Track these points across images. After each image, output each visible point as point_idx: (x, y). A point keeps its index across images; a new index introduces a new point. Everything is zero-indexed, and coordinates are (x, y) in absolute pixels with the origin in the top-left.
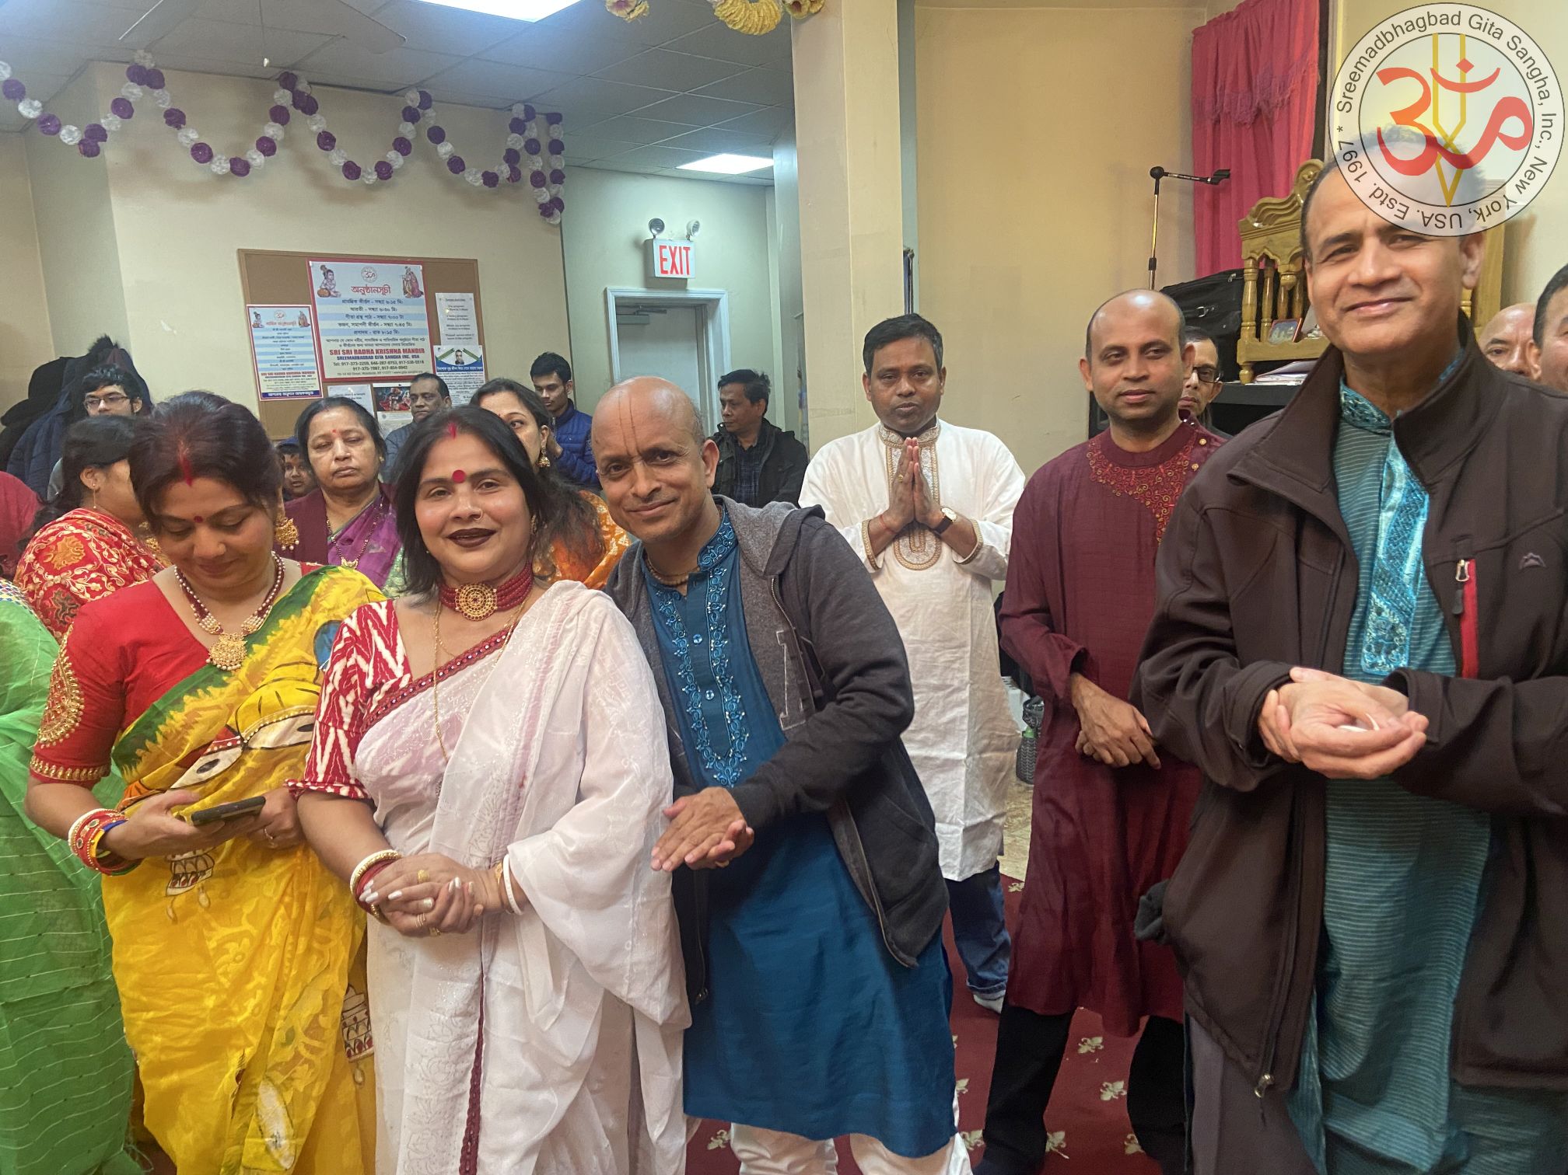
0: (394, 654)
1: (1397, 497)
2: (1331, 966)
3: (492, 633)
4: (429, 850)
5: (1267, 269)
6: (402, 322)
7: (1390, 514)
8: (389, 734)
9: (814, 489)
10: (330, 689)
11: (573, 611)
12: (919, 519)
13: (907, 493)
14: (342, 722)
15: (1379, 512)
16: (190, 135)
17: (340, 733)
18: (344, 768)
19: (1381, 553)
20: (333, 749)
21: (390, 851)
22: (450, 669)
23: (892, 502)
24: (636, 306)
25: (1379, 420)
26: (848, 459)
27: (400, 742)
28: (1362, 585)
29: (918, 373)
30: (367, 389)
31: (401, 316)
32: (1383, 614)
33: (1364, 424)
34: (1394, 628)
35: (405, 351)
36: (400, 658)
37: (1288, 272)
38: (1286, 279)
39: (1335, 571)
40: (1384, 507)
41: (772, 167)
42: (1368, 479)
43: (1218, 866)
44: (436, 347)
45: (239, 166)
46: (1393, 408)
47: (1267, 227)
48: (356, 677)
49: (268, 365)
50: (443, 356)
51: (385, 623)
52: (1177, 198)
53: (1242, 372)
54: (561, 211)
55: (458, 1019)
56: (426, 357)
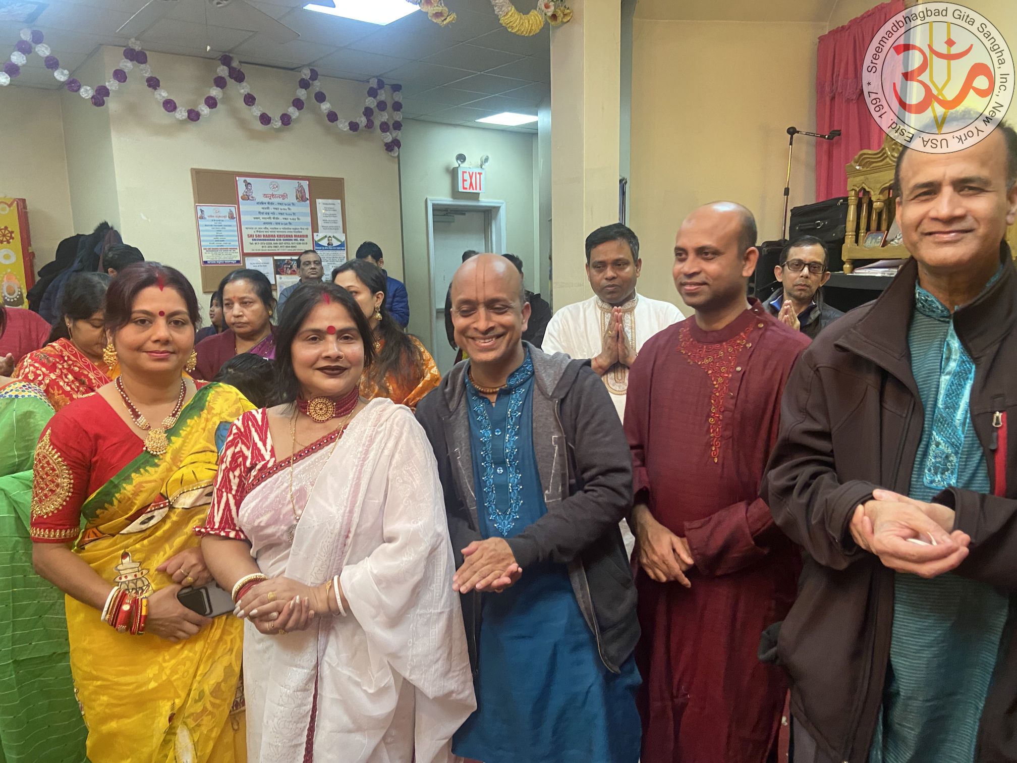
0: (265, 445)
1: (953, 365)
2: (894, 688)
3: (329, 432)
4: (286, 575)
5: (864, 198)
6: (294, 217)
7: (948, 377)
8: (260, 498)
9: (552, 339)
10: (223, 466)
11: (383, 419)
12: (621, 361)
13: (614, 344)
14: (231, 489)
15: (940, 375)
16: (163, 94)
17: (230, 496)
18: (232, 519)
19: (940, 404)
20: (225, 507)
21: (260, 574)
22: (301, 456)
23: (603, 349)
24: (446, 210)
25: (942, 311)
26: (575, 319)
27: (267, 503)
28: (926, 426)
29: (618, 264)
30: (270, 260)
31: (294, 214)
32: (940, 447)
33: (930, 314)
34: (947, 457)
35: (295, 236)
36: (269, 447)
37: (878, 200)
38: (877, 205)
39: (907, 415)
40: (943, 373)
41: (536, 123)
42: (932, 353)
43: (817, 615)
44: (315, 234)
45: (193, 114)
46: (953, 303)
47: (865, 169)
48: (241, 459)
49: (208, 243)
50: (320, 240)
51: (260, 423)
52: (804, 148)
53: (845, 266)
54: (399, 148)
55: (299, 693)
56: (309, 240)
